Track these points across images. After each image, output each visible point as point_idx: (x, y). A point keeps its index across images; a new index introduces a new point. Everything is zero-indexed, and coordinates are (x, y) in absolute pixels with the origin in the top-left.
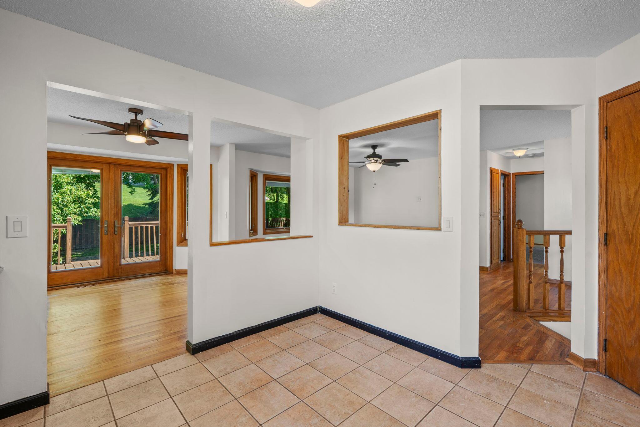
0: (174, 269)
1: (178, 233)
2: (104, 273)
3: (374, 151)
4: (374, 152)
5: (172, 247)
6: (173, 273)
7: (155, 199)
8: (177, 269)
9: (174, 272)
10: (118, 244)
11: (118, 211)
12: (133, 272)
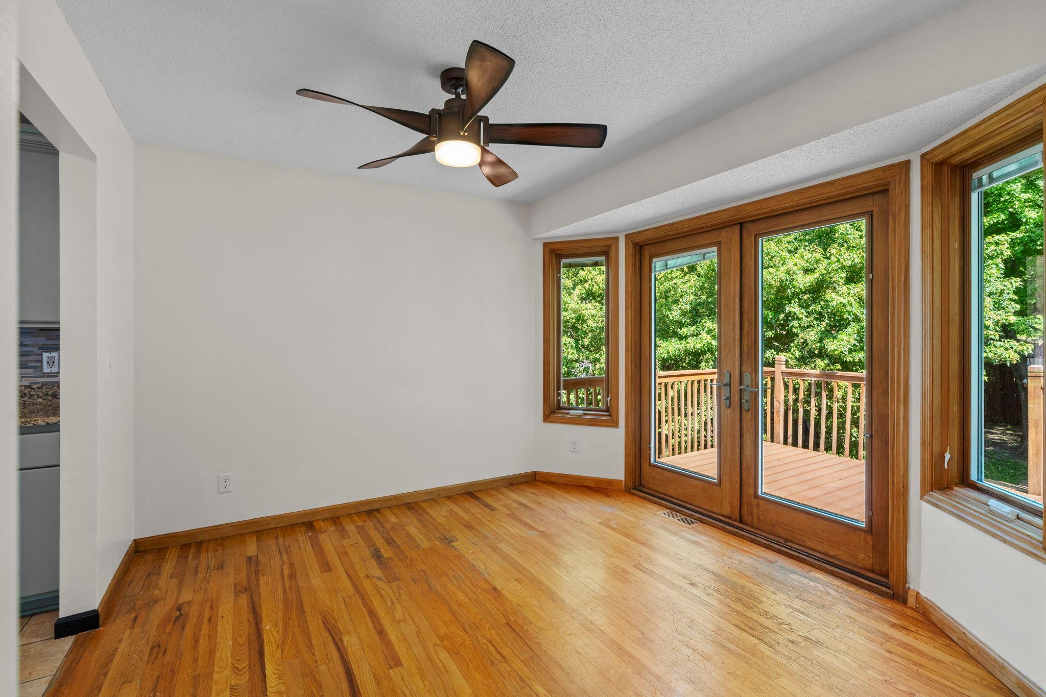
0: (909, 587)
2: (724, 504)
6: (902, 599)
9: (913, 601)
10: (750, 436)
11: (752, 348)
12: (787, 530)
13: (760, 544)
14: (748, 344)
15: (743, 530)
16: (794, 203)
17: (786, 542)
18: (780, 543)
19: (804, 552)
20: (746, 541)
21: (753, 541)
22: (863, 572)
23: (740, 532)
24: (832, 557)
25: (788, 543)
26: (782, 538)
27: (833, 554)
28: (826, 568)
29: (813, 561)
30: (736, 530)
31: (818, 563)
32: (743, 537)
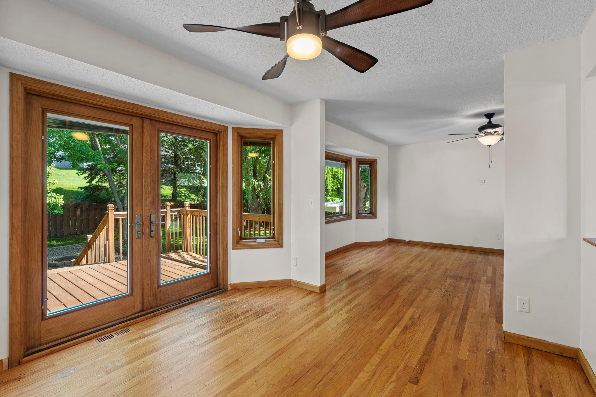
0: (228, 283)
1: (234, 230)
2: (136, 305)
3: (490, 120)
4: (490, 122)
5: (227, 251)
6: (226, 290)
7: (93, 182)
8: (232, 282)
9: (229, 288)
10: (155, 252)
11: (155, 198)
12: (177, 295)
13: (171, 310)
14: (153, 195)
15: (158, 310)
16: (187, 123)
17: (181, 300)
18: (179, 302)
19: (192, 298)
20: (164, 314)
21: (167, 312)
22: (210, 291)
23: (158, 312)
24: (198, 293)
25: (182, 300)
26: (178, 300)
27: (197, 292)
28: (203, 298)
29: (197, 299)
30: (155, 313)
31: (199, 298)
32: (161, 314)
